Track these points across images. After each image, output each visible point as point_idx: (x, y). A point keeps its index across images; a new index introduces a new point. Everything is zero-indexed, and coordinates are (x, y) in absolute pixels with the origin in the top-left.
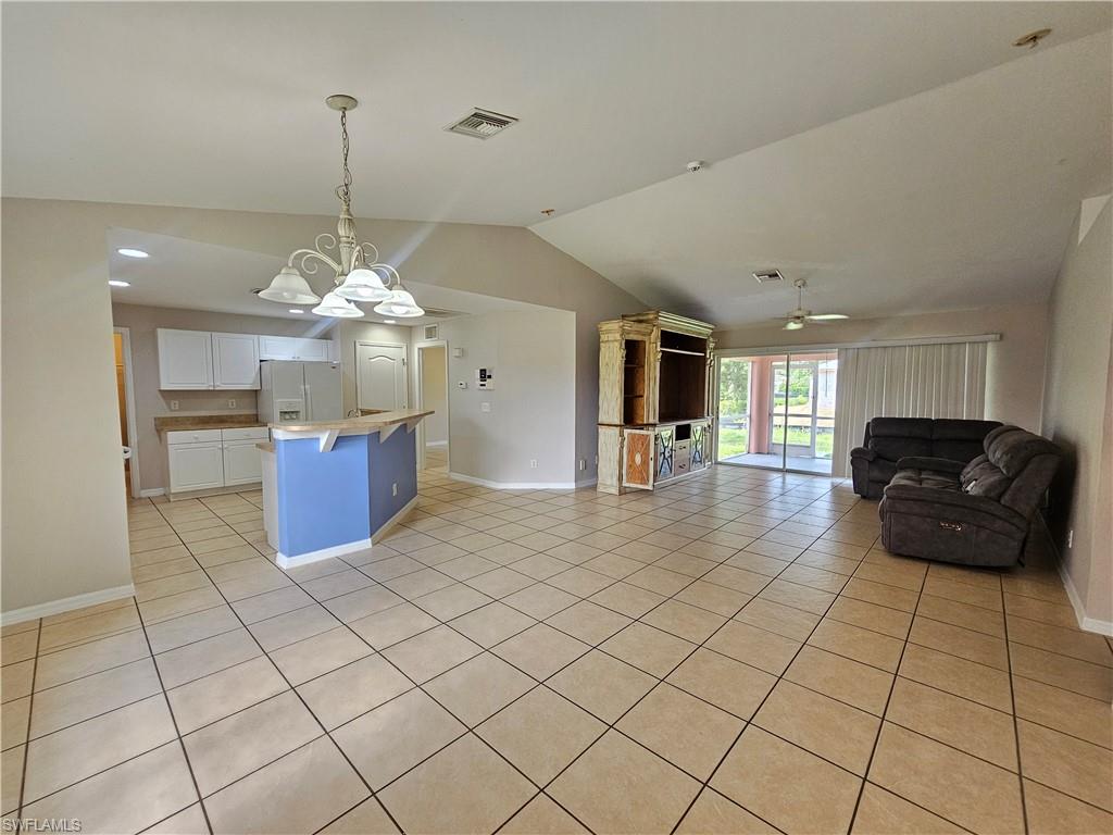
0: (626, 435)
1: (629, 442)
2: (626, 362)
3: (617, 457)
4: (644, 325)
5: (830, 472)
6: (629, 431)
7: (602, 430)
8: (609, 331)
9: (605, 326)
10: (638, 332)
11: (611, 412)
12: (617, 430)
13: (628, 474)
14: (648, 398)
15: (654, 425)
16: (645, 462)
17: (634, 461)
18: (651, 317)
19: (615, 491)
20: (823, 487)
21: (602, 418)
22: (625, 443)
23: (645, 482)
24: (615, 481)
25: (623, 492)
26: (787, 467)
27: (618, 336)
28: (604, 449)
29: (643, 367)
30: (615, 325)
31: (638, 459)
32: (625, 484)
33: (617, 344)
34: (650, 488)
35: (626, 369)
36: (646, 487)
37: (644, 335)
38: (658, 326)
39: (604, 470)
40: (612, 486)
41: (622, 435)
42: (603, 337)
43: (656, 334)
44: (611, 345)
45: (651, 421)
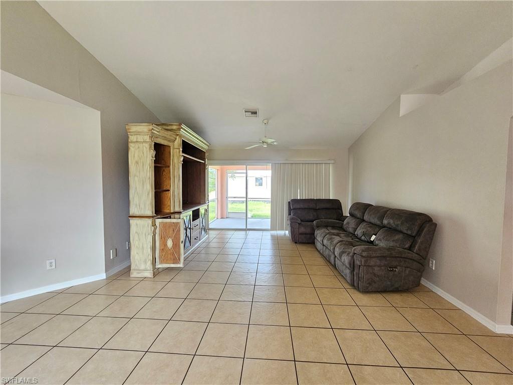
0: (157, 224)
1: (161, 231)
2: (156, 162)
3: (150, 244)
4: (170, 133)
5: (270, 228)
6: (160, 220)
7: (133, 222)
8: (138, 133)
9: (134, 128)
10: (165, 138)
11: (142, 206)
12: (150, 221)
13: (160, 257)
14: (174, 192)
15: (180, 213)
16: (176, 245)
17: (165, 245)
18: (175, 127)
19: (149, 274)
20: (267, 236)
21: (133, 210)
22: (157, 231)
23: (176, 261)
24: (149, 265)
25: (156, 273)
26: (248, 228)
27: (147, 138)
28: (136, 238)
29: (169, 167)
30: (144, 128)
31: (170, 243)
32: (159, 266)
33: (147, 145)
34: (181, 265)
35: (155, 167)
36: (178, 266)
37: (169, 141)
38: (180, 136)
39: (137, 257)
40: (146, 270)
41: (154, 225)
42: (132, 138)
43: (178, 143)
44: (141, 146)
45: (177, 209)
